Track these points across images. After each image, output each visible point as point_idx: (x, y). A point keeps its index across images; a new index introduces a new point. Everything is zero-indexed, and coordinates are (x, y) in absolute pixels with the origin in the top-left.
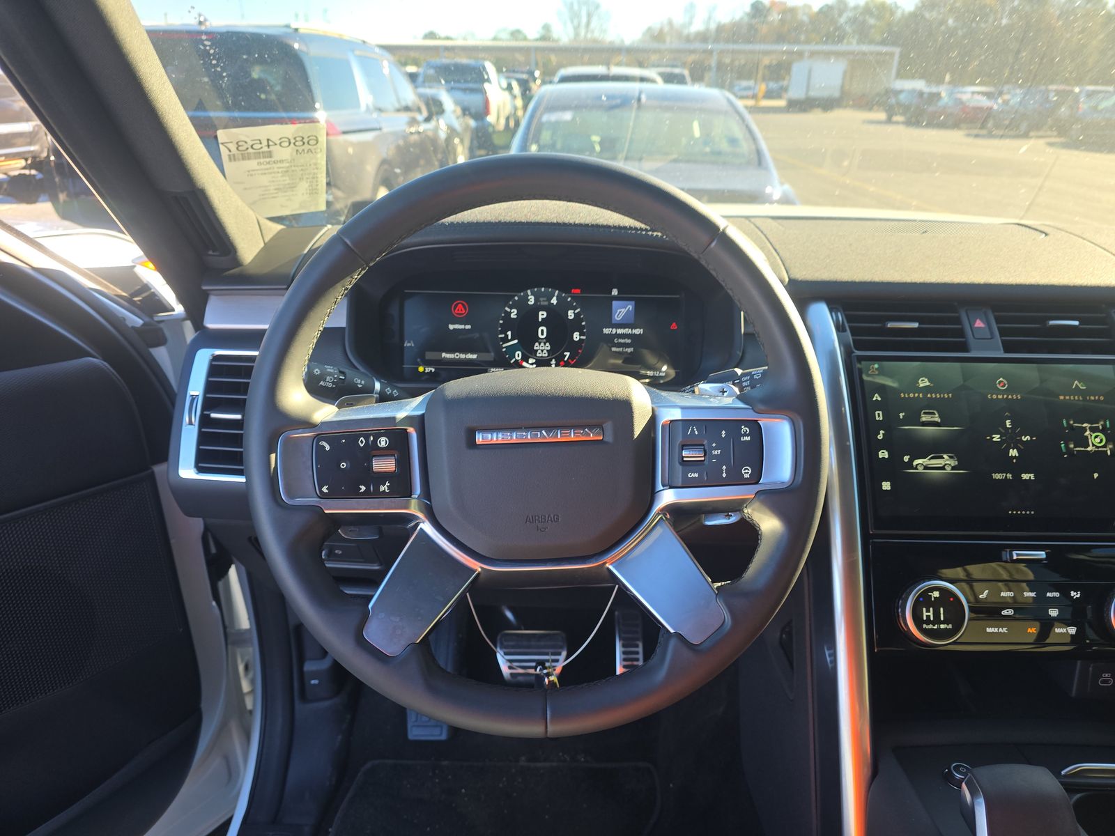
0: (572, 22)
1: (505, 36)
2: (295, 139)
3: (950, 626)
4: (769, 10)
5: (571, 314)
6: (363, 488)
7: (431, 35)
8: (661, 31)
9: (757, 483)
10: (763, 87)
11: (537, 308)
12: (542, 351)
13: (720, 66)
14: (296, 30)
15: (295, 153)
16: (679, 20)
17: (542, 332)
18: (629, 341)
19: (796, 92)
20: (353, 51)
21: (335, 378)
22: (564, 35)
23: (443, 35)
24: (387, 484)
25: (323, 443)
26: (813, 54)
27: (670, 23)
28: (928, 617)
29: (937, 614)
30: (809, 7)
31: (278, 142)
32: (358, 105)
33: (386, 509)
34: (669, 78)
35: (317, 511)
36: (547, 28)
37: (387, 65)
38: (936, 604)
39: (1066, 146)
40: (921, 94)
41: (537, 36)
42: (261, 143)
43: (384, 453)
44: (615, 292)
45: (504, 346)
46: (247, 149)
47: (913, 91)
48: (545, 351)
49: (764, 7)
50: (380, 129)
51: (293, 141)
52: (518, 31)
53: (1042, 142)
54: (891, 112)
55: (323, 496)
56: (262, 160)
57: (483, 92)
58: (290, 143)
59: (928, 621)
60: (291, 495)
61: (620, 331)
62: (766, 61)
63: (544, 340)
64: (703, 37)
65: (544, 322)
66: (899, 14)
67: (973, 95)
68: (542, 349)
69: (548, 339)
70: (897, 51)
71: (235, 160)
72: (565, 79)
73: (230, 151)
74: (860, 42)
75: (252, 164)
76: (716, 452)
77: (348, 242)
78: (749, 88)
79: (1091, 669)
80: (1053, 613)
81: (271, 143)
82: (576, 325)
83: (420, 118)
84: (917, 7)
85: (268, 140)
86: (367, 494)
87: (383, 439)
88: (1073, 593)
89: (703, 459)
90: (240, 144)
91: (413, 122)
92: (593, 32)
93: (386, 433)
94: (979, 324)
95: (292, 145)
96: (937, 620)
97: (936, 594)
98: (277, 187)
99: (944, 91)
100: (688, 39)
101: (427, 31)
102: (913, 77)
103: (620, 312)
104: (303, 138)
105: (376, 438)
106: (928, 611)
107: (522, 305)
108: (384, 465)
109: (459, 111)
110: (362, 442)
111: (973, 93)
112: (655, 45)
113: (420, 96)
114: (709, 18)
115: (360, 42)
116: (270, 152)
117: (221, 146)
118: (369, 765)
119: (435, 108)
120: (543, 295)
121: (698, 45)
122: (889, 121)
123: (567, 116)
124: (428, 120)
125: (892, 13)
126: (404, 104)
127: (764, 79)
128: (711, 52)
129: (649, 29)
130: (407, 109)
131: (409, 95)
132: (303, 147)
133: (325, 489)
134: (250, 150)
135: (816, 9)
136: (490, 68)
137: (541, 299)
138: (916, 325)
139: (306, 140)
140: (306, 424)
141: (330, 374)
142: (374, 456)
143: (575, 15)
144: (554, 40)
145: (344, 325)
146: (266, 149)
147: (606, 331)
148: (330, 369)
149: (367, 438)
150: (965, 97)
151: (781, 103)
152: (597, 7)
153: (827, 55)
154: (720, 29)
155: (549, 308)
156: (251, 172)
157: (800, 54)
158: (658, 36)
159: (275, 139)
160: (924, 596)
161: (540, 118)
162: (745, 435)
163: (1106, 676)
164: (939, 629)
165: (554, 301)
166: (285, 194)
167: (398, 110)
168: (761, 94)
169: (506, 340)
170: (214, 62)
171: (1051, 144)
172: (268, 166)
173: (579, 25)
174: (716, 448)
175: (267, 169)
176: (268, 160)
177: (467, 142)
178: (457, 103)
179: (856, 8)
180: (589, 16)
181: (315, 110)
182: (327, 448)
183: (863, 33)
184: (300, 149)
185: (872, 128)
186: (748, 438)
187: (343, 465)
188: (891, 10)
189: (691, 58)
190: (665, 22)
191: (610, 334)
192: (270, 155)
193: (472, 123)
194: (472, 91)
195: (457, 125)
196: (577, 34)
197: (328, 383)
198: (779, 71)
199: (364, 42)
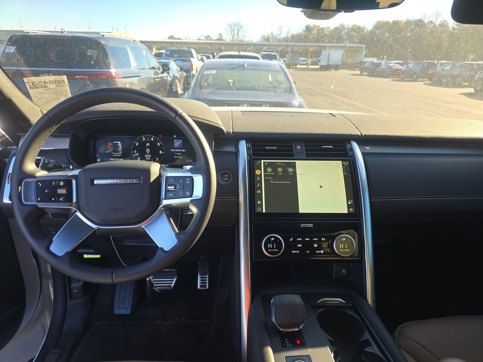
0: (231, 33)
1: (203, 38)
2: (55, 81)
3: (278, 250)
4: (313, 29)
5: (159, 144)
6: (53, 199)
7: (171, 37)
8: (268, 37)
9: (191, 197)
10: (310, 61)
11: (146, 142)
12: (148, 157)
13: (292, 52)
14: (103, 35)
15: (56, 86)
16: (276, 32)
17: (148, 151)
18: (181, 154)
19: (324, 63)
20: (128, 44)
21: (53, 164)
22: (228, 38)
23: (176, 37)
24: (63, 198)
25: (39, 183)
26: (330, 47)
27: (272, 34)
28: (270, 247)
29: (273, 246)
30: (329, 28)
31: (48, 82)
32: (130, 67)
33: (62, 206)
34: (264, 57)
35: (36, 206)
36: (220, 35)
37: (145, 51)
38: (273, 242)
39: (431, 85)
40: (374, 63)
41: (217, 38)
42: (42, 83)
43: (62, 187)
44: (175, 136)
45: (133, 156)
46: (37, 85)
47: (371, 62)
48: (149, 158)
49: (311, 27)
50: (140, 76)
51: (54, 82)
52: (209, 36)
53: (422, 83)
54: (362, 70)
55: (38, 201)
56: (44, 89)
57: (190, 61)
58: (53, 83)
59: (270, 248)
60: (26, 201)
61: (177, 150)
62: (311, 50)
63: (149, 154)
64: (286, 40)
65: (149, 147)
66: (366, 31)
67: (394, 64)
68: (148, 156)
69: (150, 153)
70: (364, 46)
71: (32, 89)
72: (221, 57)
73: (30, 85)
74: (350, 43)
75: (40, 90)
76: (178, 187)
77: (50, 116)
78: (303, 61)
79: (338, 268)
80: (316, 246)
81: (46, 83)
82: (161, 148)
83: (159, 72)
84: (373, 28)
85: (44, 81)
86: (54, 201)
87: (62, 182)
88: (322, 239)
89: (174, 189)
90: (33, 83)
91: (156, 73)
92: (240, 37)
93: (63, 180)
94: (299, 147)
95: (54, 83)
96: (273, 248)
97: (273, 239)
98: (52, 99)
99: (383, 62)
100: (279, 40)
101: (170, 35)
102: (372, 57)
103: (177, 143)
104: (58, 81)
105: (59, 182)
106: (270, 245)
107: (140, 141)
108: (63, 191)
109: (179, 69)
110: (54, 183)
111: (395, 63)
112: (266, 43)
113: (160, 63)
114: (288, 32)
115: (133, 40)
116: (46, 86)
117: (26, 83)
118: (97, 324)
119: (166, 68)
120: (148, 137)
121: (284, 43)
122: (361, 74)
123: (214, 72)
124: (163, 73)
125: (363, 31)
126: (151, 66)
127: (311, 57)
128: (288, 46)
129: (263, 36)
130: (153, 68)
131: (154, 62)
132: (59, 84)
133: (39, 199)
134: (38, 85)
135: (332, 29)
136: (193, 51)
137: (148, 139)
138: (276, 148)
139: (59, 82)
140: (33, 176)
141: (52, 163)
142: (58, 188)
143: (232, 30)
144: (224, 40)
145: (68, 148)
146: (44, 85)
147: (172, 150)
148: (52, 161)
149: (56, 182)
150: (391, 65)
151: (318, 67)
152: (242, 27)
153: (336, 47)
154: (293, 36)
155: (150, 142)
156: (40, 93)
157: (325, 47)
158: (267, 39)
159: (47, 81)
160: (269, 239)
161: (203, 72)
162: (188, 181)
163: (344, 271)
164: (274, 251)
165: (152, 139)
166: (56, 101)
167: (149, 69)
168: (310, 63)
169: (134, 153)
170: (17, 55)
171: (426, 84)
172: (46, 91)
173: (234, 34)
174: (178, 186)
175: (46, 92)
176: (46, 89)
177: (182, 82)
178: (178, 65)
179: (348, 28)
180: (238, 30)
181: (110, 68)
182: (41, 185)
183: (350, 39)
184: (58, 85)
185: (354, 77)
186: (188, 182)
187: (46, 191)
188: (362, 29)
189: (280, 48)
190: (270, 33)
191: (174, 151)
192: (46, 87)
193: (185, 74)
194: (185, 61)
195: (177, 75)
196: (233, 38)
197: (51, 165)
198: (317, 54)
199: (134, 40)
